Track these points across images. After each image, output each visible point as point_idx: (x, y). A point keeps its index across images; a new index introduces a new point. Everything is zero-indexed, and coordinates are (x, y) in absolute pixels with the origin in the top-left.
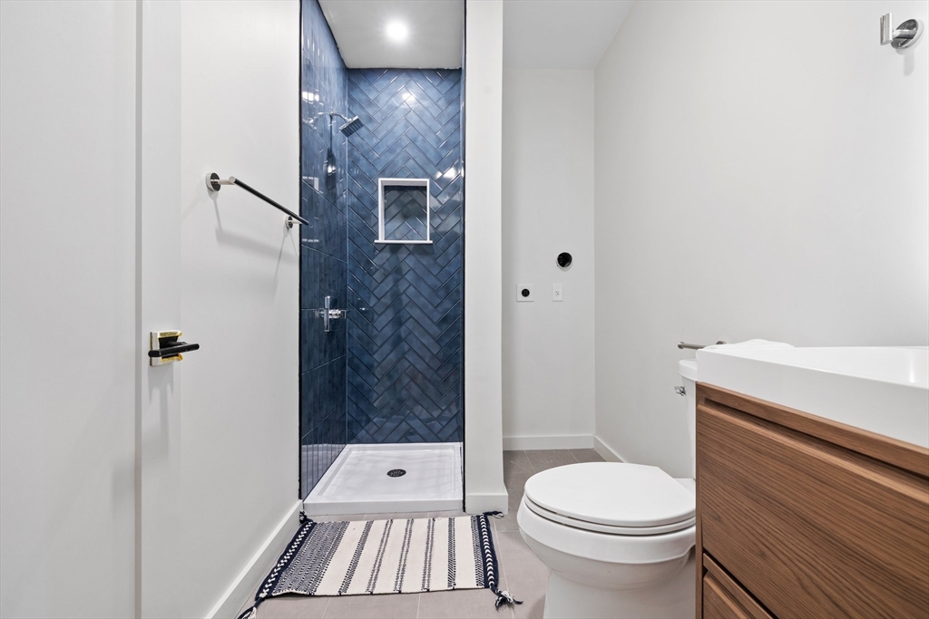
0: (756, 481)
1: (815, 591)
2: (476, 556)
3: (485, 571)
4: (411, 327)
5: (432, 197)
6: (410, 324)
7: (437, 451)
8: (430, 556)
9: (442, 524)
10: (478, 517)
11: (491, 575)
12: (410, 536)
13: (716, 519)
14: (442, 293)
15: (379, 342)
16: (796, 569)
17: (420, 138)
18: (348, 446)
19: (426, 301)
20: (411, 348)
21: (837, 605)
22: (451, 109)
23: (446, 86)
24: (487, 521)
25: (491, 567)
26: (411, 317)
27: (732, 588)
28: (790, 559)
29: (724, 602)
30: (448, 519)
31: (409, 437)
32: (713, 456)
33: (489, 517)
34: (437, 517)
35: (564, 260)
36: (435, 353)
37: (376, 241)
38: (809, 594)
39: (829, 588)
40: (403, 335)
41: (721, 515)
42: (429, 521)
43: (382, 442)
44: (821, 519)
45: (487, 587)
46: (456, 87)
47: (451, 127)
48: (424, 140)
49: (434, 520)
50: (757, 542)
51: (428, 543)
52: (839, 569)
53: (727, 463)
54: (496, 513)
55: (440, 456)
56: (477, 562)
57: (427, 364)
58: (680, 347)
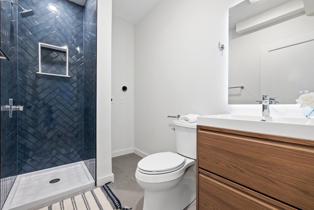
0: (216, 146)
1: (231, 166)
2: (109, 200)
3: (115, 204)
4: (58, 114)
5: (69, 57)
6: (58, 113)
7: (73, 167)
8: (89, 208)
9: (88, 194)
10: (103, 186)
11: (117, 204)
12: (75, 204)
13: (203, 158)
14: (74, 99)
15: (39, 122)
16: (226, 163)
17: (63, 29)
18: (18, 176)
19: (66, 102)
20: (58, 123)
21: (236, 168)
22: (79, 21)
23: (77, 11)
24: (107, 187)
25: (117, 201)
26: (58, 109)
27: (208, 174)
28: (225, 162)
29: (206, 178)
30: (90, 191)
31: (56, 164)
32: (203, 143)
33: (107, 185)
34: (85, 192)
35: (125, 89)
36: (71, 124)
37: (37, 73)
38: (229, 168)
39: (234, 165)
40: (54, 118)
41: (205, 157)
42: (82, 195)
43: (41, 169)
44: (233, 151)
45: (117, 208)
46: (81, 13)
47: (79, 29)
48: (65, 31)
49: (84, 194)
50: (216, 160)
51: (85, 204)
52: (237, 160)
53: (208, 144)
54: (110, 183)
55: (75, 168)
56: (110, 202)
57: (67, 130)
58: (168, 117)
